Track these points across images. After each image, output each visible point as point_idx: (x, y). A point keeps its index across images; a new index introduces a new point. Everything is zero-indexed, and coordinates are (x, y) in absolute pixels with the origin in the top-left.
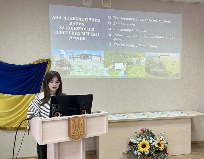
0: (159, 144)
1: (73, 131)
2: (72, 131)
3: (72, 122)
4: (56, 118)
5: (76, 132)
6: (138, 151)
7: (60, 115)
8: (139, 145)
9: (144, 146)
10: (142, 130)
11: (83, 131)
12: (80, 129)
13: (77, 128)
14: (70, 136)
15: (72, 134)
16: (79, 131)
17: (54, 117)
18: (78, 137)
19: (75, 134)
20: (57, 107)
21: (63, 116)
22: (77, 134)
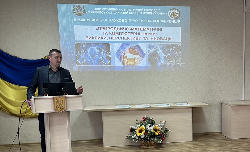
0: (155, 130)
1: (57, 105)
2: (55, 105)
3: (55, 100)
4: (45, 97)
5: (58, 106)
6: (136, 135)
7: (48, 95)
8: (137, 131)
9: (141, 131)
10: (143, 118)
11: (63, 106)
12: (61, 105)
13: (59, 104)
14: (54, 109)
15: (56, 108)
16: (61, 106)
17: (44, 96)
18: (60, 110)
19: (58, 108)
20: (46, 90)
21: (50, 96)
22: (60, 108)
